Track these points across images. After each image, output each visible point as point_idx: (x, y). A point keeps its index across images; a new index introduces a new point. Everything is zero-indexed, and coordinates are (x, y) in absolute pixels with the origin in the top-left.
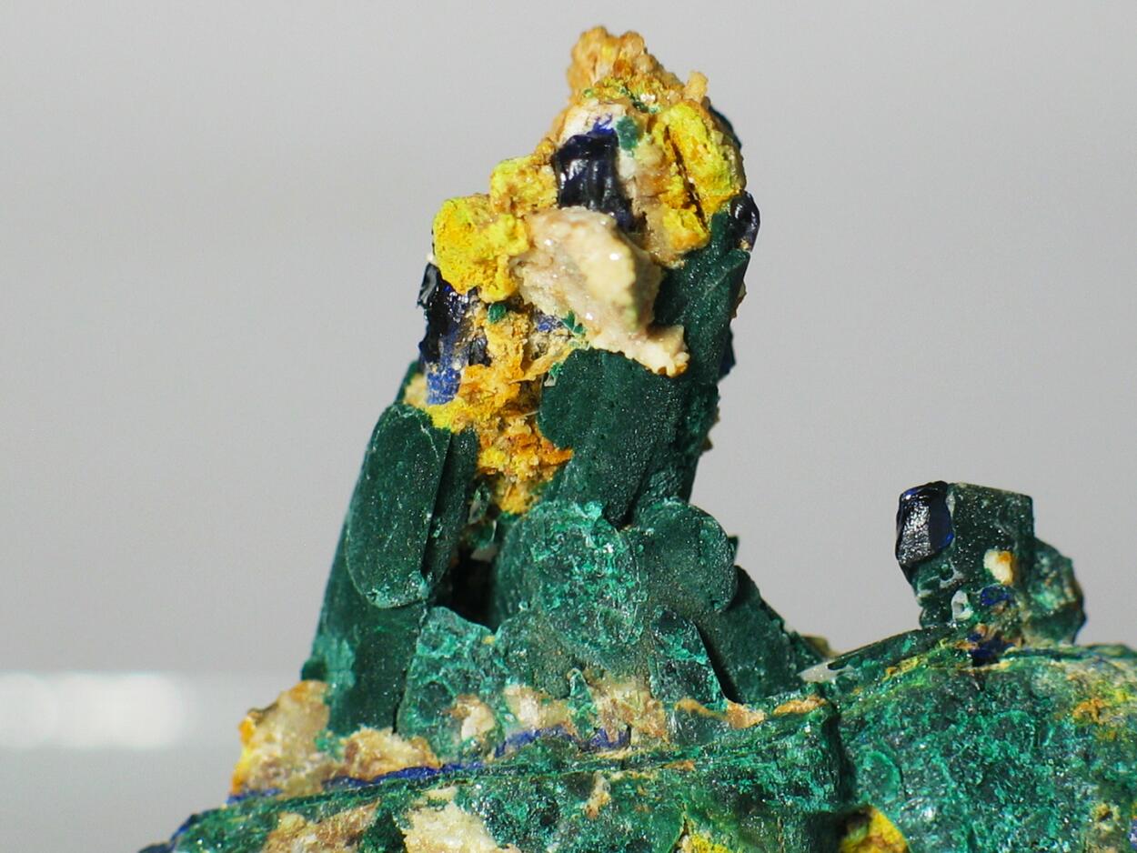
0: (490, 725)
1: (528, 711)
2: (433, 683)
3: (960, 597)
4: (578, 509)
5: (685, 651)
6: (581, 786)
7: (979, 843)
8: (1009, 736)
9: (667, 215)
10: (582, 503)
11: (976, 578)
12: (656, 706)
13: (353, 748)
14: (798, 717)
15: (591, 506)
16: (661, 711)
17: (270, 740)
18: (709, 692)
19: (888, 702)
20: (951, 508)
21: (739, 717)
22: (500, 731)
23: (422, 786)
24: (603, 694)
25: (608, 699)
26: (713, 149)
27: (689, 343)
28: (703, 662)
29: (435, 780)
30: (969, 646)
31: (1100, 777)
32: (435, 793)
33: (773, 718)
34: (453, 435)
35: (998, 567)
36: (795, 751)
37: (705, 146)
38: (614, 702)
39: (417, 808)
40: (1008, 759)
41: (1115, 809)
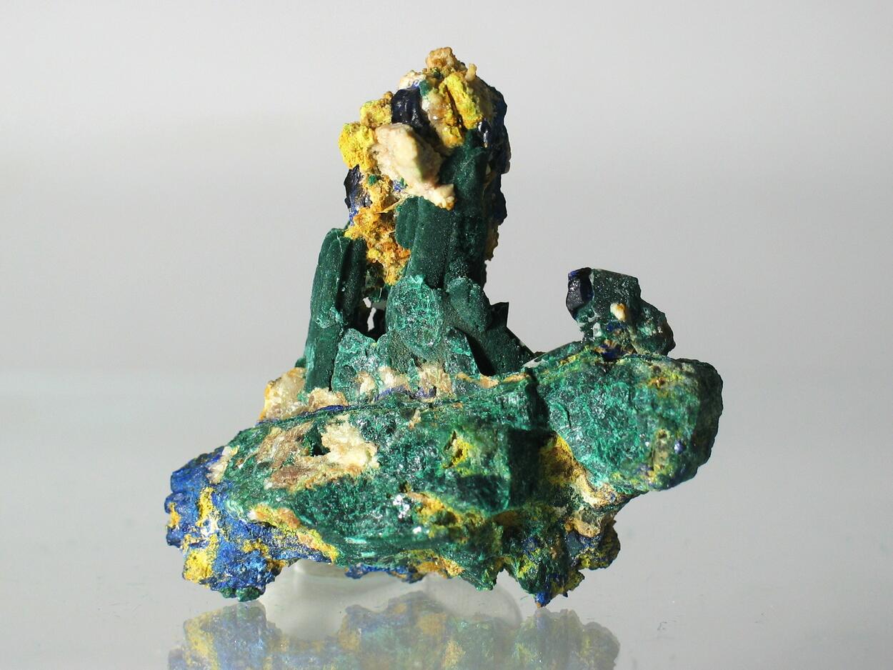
0: (372, 387)
1: (390, 380)
2: (346, 366)
3: (597, 326)
4: (413, 279)
5: (461, 349)
6: (408, 414)
7: (602, 449)
8: (617, 395)
9: (443, 128)
10: (414, 276)
11: (606, 318)
12: (446, 376)
13: (312, 398)
14: (515, 383)
15: (418, 277)
16: (449, 379)
17: (276, 395)
18: (471, 370)
19: (562, 378)
20: (592, 281)
21: (486, 383)
22: (377, 390)
23: (335, 413)
24: (422, 371)
25: (424, 373)
26: (467, 96)
27: (456, 192)
28: (469, 355)
29: (342, 411)
30: (601, 350)
31: (660, 416)
32: (340, 417)
33: (502, 384)
34: (352, 241)
35: (617, 312)
36: (513, 399)
37: (463, 95)
38: (427, 374)
39: (330, 424)
40: (616, 407)
41: (668, 433)
